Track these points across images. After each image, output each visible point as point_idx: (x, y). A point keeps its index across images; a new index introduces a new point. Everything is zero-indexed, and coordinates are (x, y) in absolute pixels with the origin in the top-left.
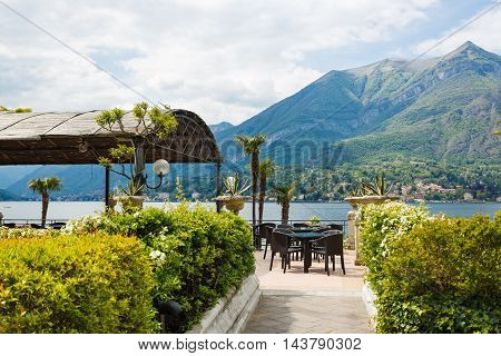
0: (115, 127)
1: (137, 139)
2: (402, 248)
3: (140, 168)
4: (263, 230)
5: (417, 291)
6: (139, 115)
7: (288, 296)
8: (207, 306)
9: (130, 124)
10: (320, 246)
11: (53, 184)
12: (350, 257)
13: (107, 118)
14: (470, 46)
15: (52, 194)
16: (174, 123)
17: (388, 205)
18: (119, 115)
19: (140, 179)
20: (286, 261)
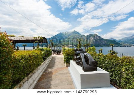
0: (36, 39)
1: (38, 40)
2: (66, 51)
3: (39, 44)
4: (53, 50)
5: (67, 55)
6: (39, 38)
7: (55, 57)
8: (47, 58)
9: (37, 38)
10: (59, 52)
11: (26, 45)
12: (62, 53)
13: (35, 38)
14: (75, 31)
15: (25, 46)
16: (43, 38)
17: (65, 47)
18: (36, 37)
19: (39, 45)
20: (55, 53)
